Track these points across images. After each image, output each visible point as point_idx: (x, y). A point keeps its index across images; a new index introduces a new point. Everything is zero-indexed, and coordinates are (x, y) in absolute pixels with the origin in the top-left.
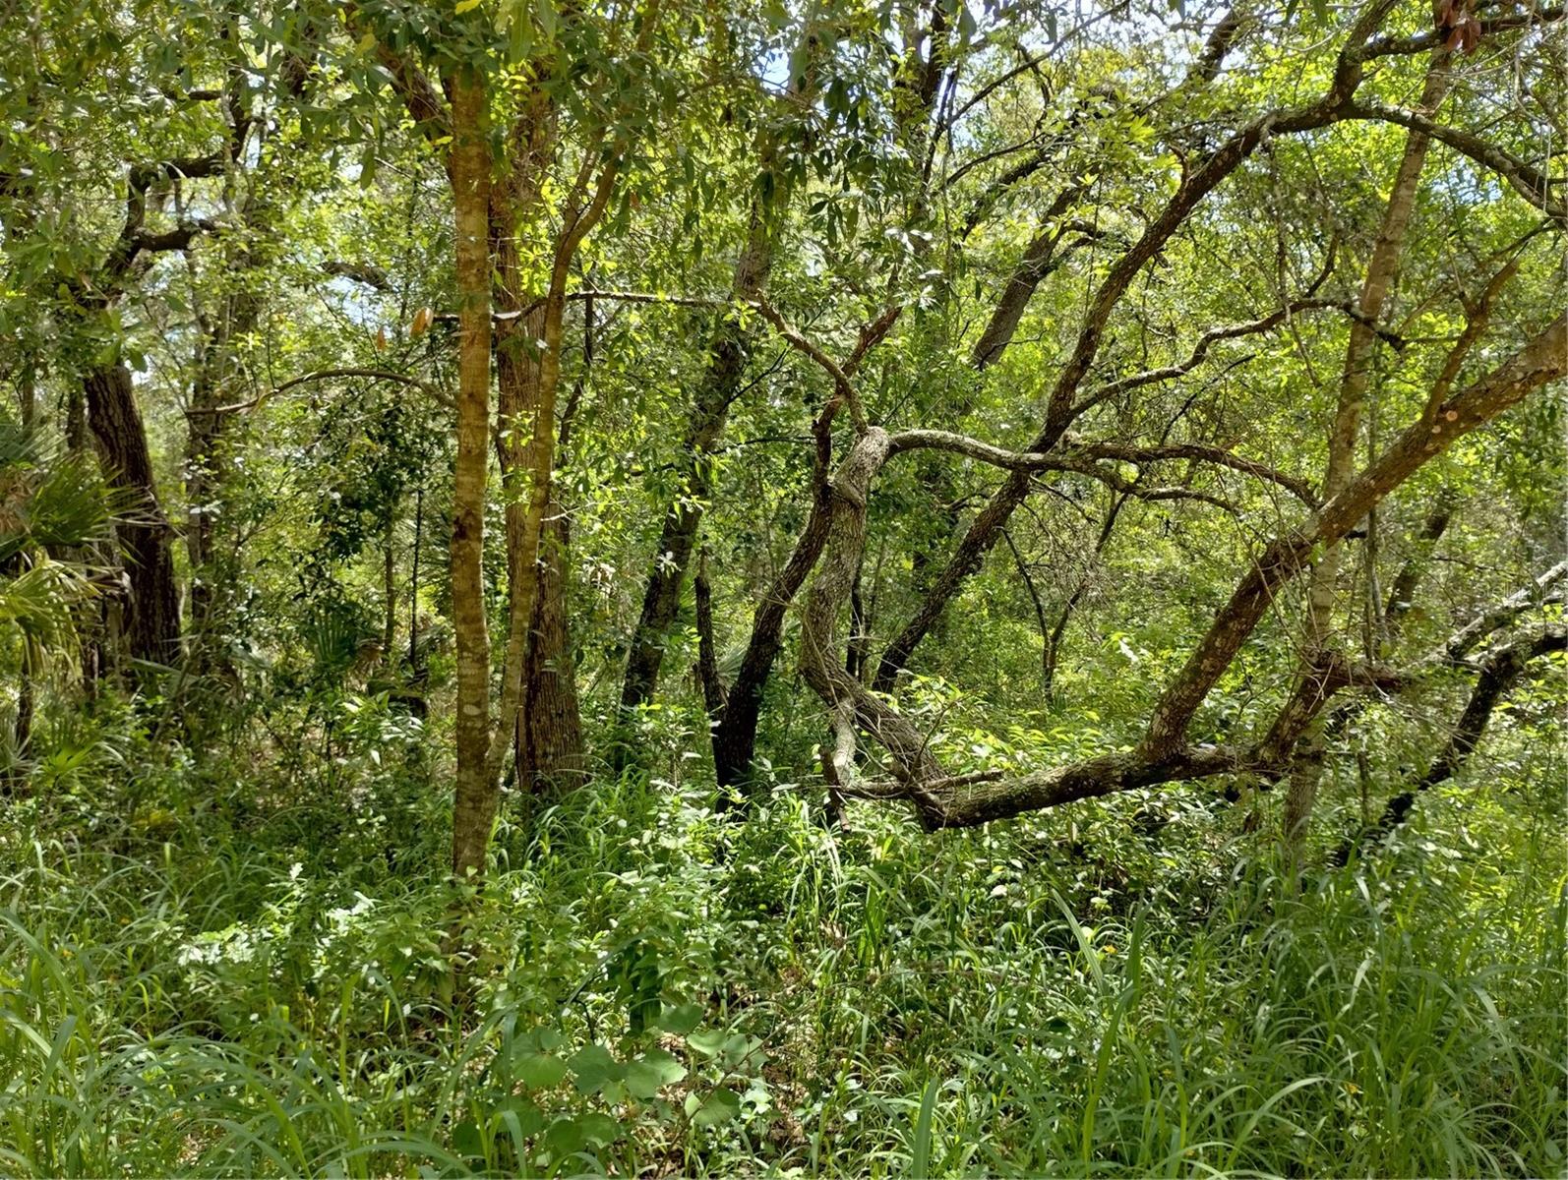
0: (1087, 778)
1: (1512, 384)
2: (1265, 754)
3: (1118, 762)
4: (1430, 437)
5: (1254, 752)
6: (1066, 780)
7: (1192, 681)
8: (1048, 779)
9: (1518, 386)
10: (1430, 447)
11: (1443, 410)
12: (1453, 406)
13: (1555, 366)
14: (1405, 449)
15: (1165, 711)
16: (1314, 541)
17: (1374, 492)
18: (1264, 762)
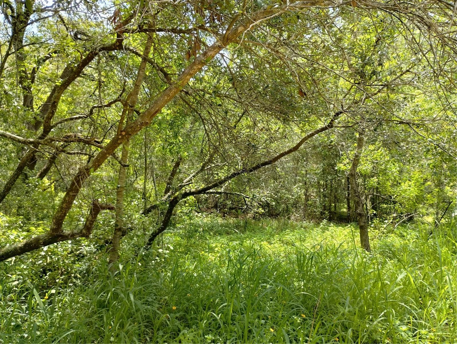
0: (32, 244)
1: (137, 125)
2: (84, 231)
3: (42, 238)
4: (118, 139)
5: (81, 231)
6: (26, 245)
7: (61, 211)
8: (20, 245)
9: (139, 126)
10: (119, 142)
11: (121, 131)
12: (124, 131)
13: (147, 121)
14: (113, 142)
15: (54, 220)
16: (91, 168)
17: (106, 154)
18: (84, 234)
